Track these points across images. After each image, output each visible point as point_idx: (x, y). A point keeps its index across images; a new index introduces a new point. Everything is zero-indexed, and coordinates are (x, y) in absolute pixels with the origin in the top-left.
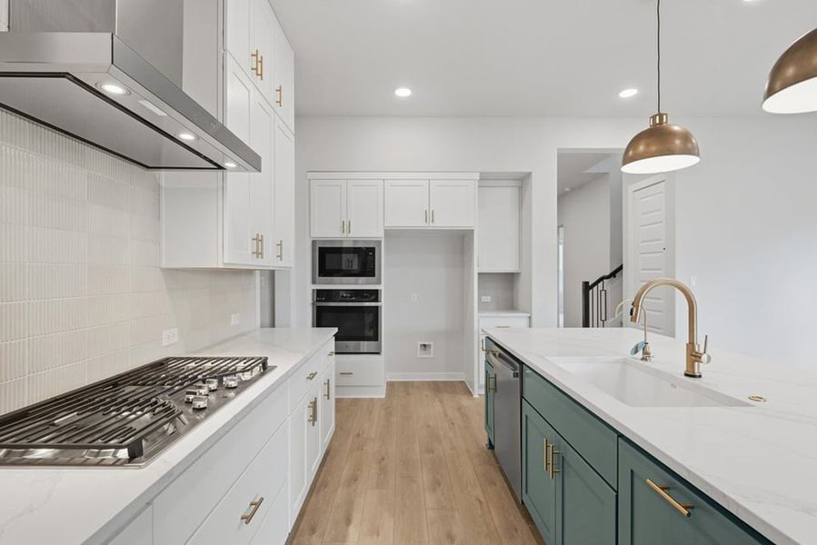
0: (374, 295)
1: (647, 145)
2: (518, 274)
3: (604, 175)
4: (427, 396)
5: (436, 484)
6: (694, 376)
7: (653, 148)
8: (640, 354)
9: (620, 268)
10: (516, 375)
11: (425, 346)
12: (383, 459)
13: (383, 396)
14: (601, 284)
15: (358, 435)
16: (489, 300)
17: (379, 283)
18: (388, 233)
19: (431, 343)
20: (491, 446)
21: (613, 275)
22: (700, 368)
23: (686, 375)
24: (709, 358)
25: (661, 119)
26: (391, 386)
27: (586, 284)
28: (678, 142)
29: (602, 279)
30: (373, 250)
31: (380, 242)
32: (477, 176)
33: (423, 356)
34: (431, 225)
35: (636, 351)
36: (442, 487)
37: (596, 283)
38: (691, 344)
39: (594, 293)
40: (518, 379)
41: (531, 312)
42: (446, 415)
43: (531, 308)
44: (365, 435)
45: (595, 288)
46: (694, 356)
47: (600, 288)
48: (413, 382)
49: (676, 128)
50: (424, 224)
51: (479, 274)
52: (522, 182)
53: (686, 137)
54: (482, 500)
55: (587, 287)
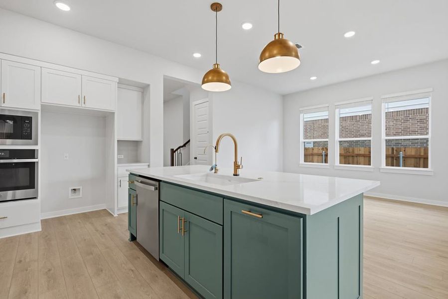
0: (32, 154)
1: (213, 76)
2: (142, 141)
3: (179, 96)
4: (79, 222)
5: (99, 272)
6: (237, 175)
7: (215, 79)
8: (214, 170)
9: (189, 141)
10: (156, 189)
11: (75, 190)
12: (50, 270)
13: (41, 230)
14: (179, 150)
15: (20, 261)
16: (123, 157)
17: (37, 144)
18: (45, 108)
19: (81, 188)
20: (133, 238)
21: (184, 145)
22: (239, 171)
23: (234, 175)
24: (242, 166)
25: (218, 66)
26: (45, 222)
27: (172, 150)
28: (224, 78)
29: (179, 148)
30: (30, 119)
31: (37, 113)
32: (117, 80)
33: (72, 197)
34: (83, 105)
35: (212, 169)
36: (104, 271)
37: (177, 150)
38: (236, 163)
39: (176, 154)
40: (157, 191)
41: (149, 162)
42: (97, 231)
43: (149, 160)
44: (28, 260)
45: (176, 152)
46: (237, 167)
47: (179, 152)
48: (65, 216)
49: (223, 71)
50: (78, 105)
51: (118, 141)
52: (144, 89)
53: (227, 77)
54: (133, 269)
55: (173, 151)
